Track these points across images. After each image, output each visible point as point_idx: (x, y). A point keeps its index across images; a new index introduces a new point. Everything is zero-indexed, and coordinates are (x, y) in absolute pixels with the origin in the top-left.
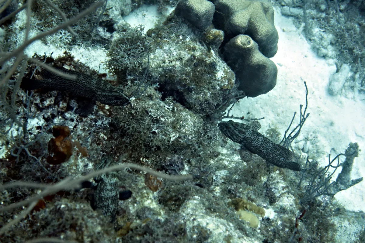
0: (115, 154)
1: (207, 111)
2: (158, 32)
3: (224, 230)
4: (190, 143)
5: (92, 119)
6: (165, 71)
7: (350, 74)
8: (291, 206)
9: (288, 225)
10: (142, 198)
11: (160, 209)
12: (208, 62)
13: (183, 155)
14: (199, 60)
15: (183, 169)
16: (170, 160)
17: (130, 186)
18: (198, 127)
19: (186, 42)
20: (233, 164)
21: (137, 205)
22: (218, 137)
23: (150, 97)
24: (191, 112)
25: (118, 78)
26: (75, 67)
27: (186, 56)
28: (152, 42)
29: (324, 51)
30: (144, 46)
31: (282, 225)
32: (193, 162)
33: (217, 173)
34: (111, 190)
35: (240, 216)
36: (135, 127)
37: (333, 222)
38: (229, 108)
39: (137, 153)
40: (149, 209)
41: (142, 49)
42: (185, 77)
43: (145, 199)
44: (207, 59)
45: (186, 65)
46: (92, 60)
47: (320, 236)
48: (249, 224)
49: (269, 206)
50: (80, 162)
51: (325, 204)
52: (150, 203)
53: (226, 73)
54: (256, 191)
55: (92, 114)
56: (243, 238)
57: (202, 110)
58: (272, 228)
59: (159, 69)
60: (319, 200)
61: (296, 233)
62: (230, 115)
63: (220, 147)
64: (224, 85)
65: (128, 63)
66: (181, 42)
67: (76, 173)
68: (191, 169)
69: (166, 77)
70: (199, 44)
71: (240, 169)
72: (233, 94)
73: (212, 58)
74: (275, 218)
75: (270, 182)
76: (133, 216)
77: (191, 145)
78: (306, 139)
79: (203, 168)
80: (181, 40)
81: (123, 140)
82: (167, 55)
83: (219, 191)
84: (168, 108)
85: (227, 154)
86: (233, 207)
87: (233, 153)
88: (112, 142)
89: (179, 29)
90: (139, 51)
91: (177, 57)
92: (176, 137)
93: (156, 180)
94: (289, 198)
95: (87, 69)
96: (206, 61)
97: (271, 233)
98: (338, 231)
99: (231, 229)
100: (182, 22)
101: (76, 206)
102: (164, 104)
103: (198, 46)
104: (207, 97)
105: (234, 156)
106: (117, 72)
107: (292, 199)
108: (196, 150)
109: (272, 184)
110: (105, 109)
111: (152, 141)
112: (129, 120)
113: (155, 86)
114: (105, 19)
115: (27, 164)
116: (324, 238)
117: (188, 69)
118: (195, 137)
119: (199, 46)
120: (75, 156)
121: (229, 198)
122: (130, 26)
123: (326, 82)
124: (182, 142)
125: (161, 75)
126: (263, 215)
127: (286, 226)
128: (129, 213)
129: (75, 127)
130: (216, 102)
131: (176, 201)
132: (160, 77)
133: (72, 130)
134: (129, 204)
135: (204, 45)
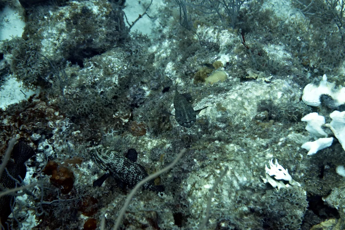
0: (96, 132)
1: (115, 39)
2: (29, 31)
3: (211, 105)
4: (129, 72)
5: (57, 133)
6: (62, 49)
8: (230, 37)
9: (242, 52)
10: (143, 146)
11: (161, 140)
12: (79, 11)
13: (134, 83)
14: (73, 18)
15: (144, 92)
16: (130, 96)
18: (122, 56)
19: (52, 16)
20: (169, 51)
21: (145, 154)
22: (140, 45)
23: (73, 75)
24: (107, 53)
25: (41, 85)
26: (9, 114)
27: (62, 25)
28: (33, 41)
30: (32, 50)
31: (239, 57)
32: (145, 80)
33: (166, 71)
35: (210, 83)
36: (88, 104)
37: (266, 10)
38: (125, 20)
39: (107, 116)
41: (33, 53)
42: (78, 38)
43: (145, 145)
44: (77, 11)
45: (70, 30)
46: (12, 93)
47: (268, 27)
48: (220, 81)
49: (219, 55)
50: (82, 170)
51: (248, 6)
52: (151, 144)
53: (97, 4)
54: (201, 55)
55: (54, 129)
56: (227, 95)
57: (112, 42)
58: (236, 66)
59: (57, 52)
60: (242, 9)
61: (252, 51)
62: (131, 24)
63: (149, 49)
64: (106, 12)
65: (35, 71)
66: (49, 21)
67: (89, 179)
68: (149, 86)
69: (67, 51)
70: (61, 8)
71: (176, 49)
72: (117, 10)
73: (79, 7)
74: (230, 58)
75: (203, 38)
76: (151, 163)
77: (131, 71)
79: (155, 76)
80: (48, 19)
81: (90, 119)
82: (52, 38)
83: (180, 81)
84: (92, 68)
85: (158, 49)
86: (199, 83)
87: (160, 43)
88: (86, 128)
89: (38, 14)
90: (33, 56)
91: (59, 33)
92: (117, 78)
93: (138, 127)
94: (224, 34)
95: (17, 106)
96: (77, 12)
97: (239, 70)
98: (274, 10)
99: (214, 99)
100: (35, 7)
101: (113, 206)
102: (86, 69)
104: (105, 32)
105: (163, 44)
106: (36, 84)
107: (227, 33)
108: (138, 71)
109: (205, 37)
110: (57, 116)
111: (106, 99)
112: (78, 104)
113: (68, 65)
115: (56, 209)
116: (272, 25)
117: (74, 31)
118: (128, 65)
119: (62, 9)
120: (75, 170)
121: (191, 79)
122: (7, 40)
124: (124, 76)
125: (63, 54)
126: (222, 65)
127: (242, 55)
128: (147, 165)
129: (54, 148)
130: (113, 27)
131: (164, 121)
132: (64, 56)
133: (54, 152)
134: (140, 160)
135: (65, 5)
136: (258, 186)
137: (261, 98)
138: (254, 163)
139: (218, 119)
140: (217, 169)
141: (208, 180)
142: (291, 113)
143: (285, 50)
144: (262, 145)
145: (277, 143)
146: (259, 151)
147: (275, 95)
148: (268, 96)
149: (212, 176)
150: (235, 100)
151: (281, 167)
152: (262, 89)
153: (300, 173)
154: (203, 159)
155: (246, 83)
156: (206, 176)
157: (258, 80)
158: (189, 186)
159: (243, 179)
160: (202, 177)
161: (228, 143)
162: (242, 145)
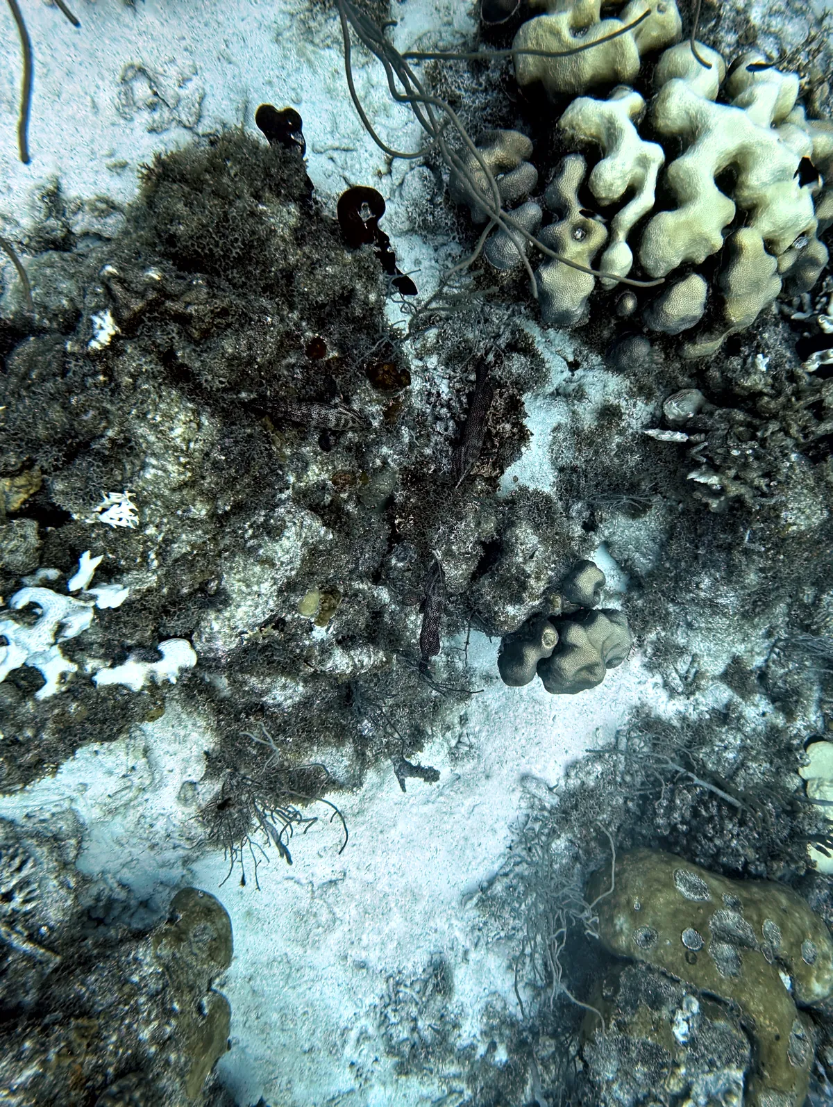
3: (282, 560)
6: (512, 546)
7: (548, 805)
8: (335, 666)
9: (304, 653)
10: (322, 464)
11: (307, 483)
12: (524, 596)
13: (416, 563)
14: (524, 582)
15: (399, 560)
16: (410, 548)
17: (337, 452)
19: (547, 571)
21: (312, 456)
24: (467, 577)
28: (547, 534)
29: (573, 773)
30: (542, 524)
31: (305, 646)
32: (408, 574)
34: (319, 414)
35: (312, 592)
37: (346, 745)
40: (306, 467)
41: (538, 521)
42: (505, 568)
43: (320, 467)
44: (527, 594)
45: (518, 568)
47: (330, 727)
48: (301, 601)
49: (331, 636)
50: (376, 407)
53: (514, 617)
56: (275, 584)
57: (472, 592)
58: (300, 633)
59: (514, 538)
62: (470, 632)
64: (500, 616)
66: (546, 565)
67: (360, 400)
68: (398, 570)
69: (505, 547)
70: (545, 586)
71: (402, 630)
73: (529, 600)
74: (313, 638)
75: (371, 649)
76: (297, 449)
78: (471, 747)
80: (549, 565)
83: (360, 587)
84: (468, 547)
89: (563, 563)
90: (535, 518)
92: (436, 556)
94: (346, 666)
96: (525, 593)
97: (293, 630)
98: (337, 752)
99: (286, 571)
102: (473, 542)
103: (541, 586)
104: (486, 597)
107: (345, 669)
109: (368, 651)
111: (430, 526)
113: (495, 533)
114: (597, 518)
116: (327, 733)
120: (382, 400)
121: (346, 591)
123: (536, 773)
125: (507, 542)
126: (317, 624)
127: (302, 650)
128: (301, 445)
130: (483, 609)
132: (505, 540)
134: (314, 447)
135: (544, 592)
136: (131, 482)
137: (233, 607)
138: (156, 505)
139: (260, 546)
140: (188, 463)
141: (184, 439)
142: (180, 610)
143: (279, 705)
144: (175, 543)
145: (158, 554)
146: (170, 530)
147: (220, 621)
148: (227, 614)
149: (184, 448)
150: (259, 583)
151: (123, 524)
152: (241, 619)
153: (98, 535)
154: (216, 465)
155: (267, 616)
156: (192, 445)
157: (257, 628)
158: (205, 421)
159: (149, 474)
160: (196, 441)
161: (213, 515)
162: (194, 523)
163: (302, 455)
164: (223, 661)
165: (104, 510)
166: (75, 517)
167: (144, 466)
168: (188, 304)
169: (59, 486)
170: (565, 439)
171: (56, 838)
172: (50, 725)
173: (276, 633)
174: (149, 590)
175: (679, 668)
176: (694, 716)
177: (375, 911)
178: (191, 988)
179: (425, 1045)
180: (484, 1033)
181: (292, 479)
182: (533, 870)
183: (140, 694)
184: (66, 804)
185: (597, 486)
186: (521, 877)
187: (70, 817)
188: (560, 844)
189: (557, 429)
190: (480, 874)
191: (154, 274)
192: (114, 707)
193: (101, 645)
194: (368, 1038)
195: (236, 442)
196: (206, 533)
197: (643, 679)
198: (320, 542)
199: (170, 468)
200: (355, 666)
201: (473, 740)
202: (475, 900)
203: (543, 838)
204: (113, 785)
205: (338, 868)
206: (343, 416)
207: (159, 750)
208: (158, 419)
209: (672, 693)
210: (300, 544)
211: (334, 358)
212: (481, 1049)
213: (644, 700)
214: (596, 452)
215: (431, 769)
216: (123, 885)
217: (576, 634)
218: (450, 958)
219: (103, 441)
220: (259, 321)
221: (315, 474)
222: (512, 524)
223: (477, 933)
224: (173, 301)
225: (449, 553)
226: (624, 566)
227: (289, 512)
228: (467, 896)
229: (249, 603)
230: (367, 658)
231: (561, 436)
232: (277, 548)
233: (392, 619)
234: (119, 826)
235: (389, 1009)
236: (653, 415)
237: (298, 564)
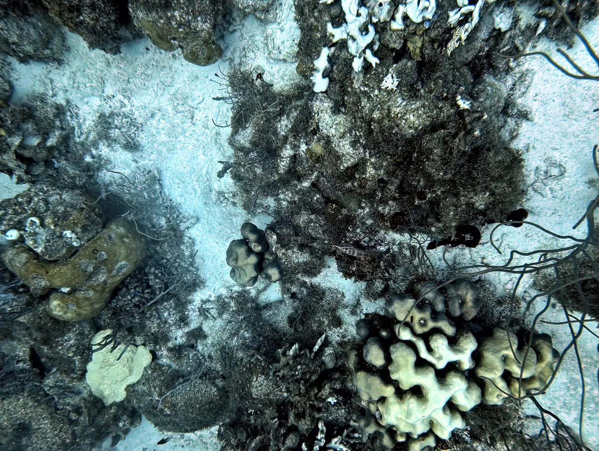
3: (341, 143)
4: (306, 210)
6: (302, 250)
7: (181, 224)
8: (287, 149)
9: (298, 138)
10: (374, 176)
11: (368, 166)
12: (278, 245)
13: (313, 206)
14: (285, 247)
15: (317, 199)
17: (376, 185)
18: (298, 217)
19: (285, 260)
20: (287, 193)
21: (378, 173)
24: (298, 225)
27: (289, 252)
29: (190, 241)
31: (301, 139)
32: (310, 200)
35: (322, 151)
37: (249, 145)
40: (375, 168)
41: (307, 266)
43: (372, 175)
45: (292, 248)
47: (260, 141)
48: (320, 145)
49: (300, 152)
50: (387, 211)
58: (307, 139)
59: (305, 252)
63: (284, 207)
66: (288, 261)
67: (393, 206)
68: (313, 197)
71: (287, 188)
73: (276, 247)
74: (302, 144)
76: (384, 168)
82: (298, 257)
83: (314, 175)
85: (285, 201)
87: (281, 201)
91: (294, 253)
92: (312, 216)
94: (284, 154)
96: (280, 246)
97: (309, 137)
98: (248, 140)
99: (336, 143)
103: (280, 255)
104: (285, 230)
105: (282, 198)
109: (286, 167)
114: (295, 300)
116: (258, 139)
118: (302, 212)
120: (389, 215)
123: (198, 225)
124: (310, 212)
126: (308, 148)
128: (385, 171)
130: (280, 226)
134: (382, 176)
135: (276, 254)
136: (399, 92)
137: (330, 114)
138: (386, 98)
139: (351, 135)
140: (397, 117)
141: (408, 119)
143: (280, 121)
144: (367, 101)
145: (366, 91)
146: (374, 100)
147: (327, 107)
148: (329, 111)
149: (404, 118)
150: (336, 129)
151: (384, 82)
152: (324, 116)
153: (384, 71)
154: (391, 128)
155: (320, 127)
156: (404, 121)
157: (317, 121)
158: (412, 131)
159: (399, 100)
160: (405, 124)
161: (372, 120)
162: (372, 111)
163: (381, 169)
164: (310, 102)
165: (393, 77)
166: (395, 65)
167: (403, 99)
168: (460, 140)
169: (409, 64)
170: (337, 297)
171: (268, 11)
172: (316, 23)
173: (312, 129)
174: (353, 83)
175: (213, 310)
176: (189, 307)
177: (172, 132)
178: (184, 39)
179: (109, 128)
180: (100, 156)
181: (373, 160)
182: (158, 205)
183: (312, 63)
184: (278, 20)
185: (310, 306)
186: (157, 199)
187: (273, 21)
188: (163, 222)
189: (343, 295)
190: (166, 182)
191: (477, 133)
192: (311, 51)
193: (338, 55)
194: (121, 107)
195: (397, 140)
196: (366, 114)
197: (216, 292)
198: (341, 162)
199: (399, 109)
200: (283, 158)
201: (224, 204)
202: (157, 174)
203: (168, 216)
204: (278, 42)
205: (198, 122)
206: (390, 192)
207: (283, 66)
208: (420, 112)
209: (204, 302)
210: (344, 153)
211: (415, 202)
212: (94, 152)
213: (206, 288)
214: (325, 311)
215: (223, 176)
216: (234, 31)
217: (253, 259)
218: (138, 154)
219: (420, 87)
220: (442, 169)
221: (370, 171)
222: (311, 254)
223: (142, 170)
224: (464, 135)
225: (311, 221)
226: (268, 306)
227: (359, 154)
228: (160, 173)
229: (329, 122)
230: (283, 165)
231: (339, 296)
232: (347, 142)
233: (294, 184)
234: (259, 39)
235: (129, 120)
236: (330, 343)
237: (337, 149)
